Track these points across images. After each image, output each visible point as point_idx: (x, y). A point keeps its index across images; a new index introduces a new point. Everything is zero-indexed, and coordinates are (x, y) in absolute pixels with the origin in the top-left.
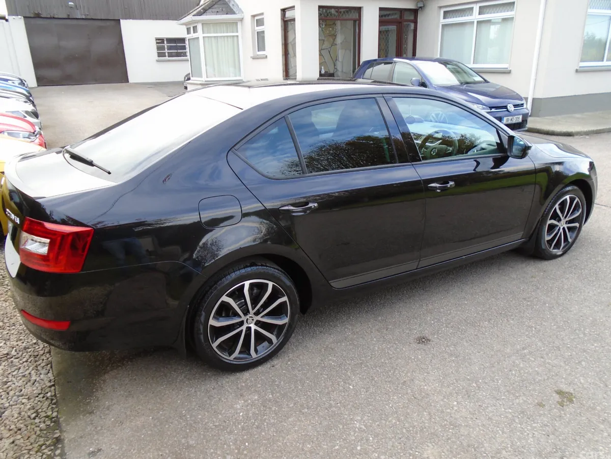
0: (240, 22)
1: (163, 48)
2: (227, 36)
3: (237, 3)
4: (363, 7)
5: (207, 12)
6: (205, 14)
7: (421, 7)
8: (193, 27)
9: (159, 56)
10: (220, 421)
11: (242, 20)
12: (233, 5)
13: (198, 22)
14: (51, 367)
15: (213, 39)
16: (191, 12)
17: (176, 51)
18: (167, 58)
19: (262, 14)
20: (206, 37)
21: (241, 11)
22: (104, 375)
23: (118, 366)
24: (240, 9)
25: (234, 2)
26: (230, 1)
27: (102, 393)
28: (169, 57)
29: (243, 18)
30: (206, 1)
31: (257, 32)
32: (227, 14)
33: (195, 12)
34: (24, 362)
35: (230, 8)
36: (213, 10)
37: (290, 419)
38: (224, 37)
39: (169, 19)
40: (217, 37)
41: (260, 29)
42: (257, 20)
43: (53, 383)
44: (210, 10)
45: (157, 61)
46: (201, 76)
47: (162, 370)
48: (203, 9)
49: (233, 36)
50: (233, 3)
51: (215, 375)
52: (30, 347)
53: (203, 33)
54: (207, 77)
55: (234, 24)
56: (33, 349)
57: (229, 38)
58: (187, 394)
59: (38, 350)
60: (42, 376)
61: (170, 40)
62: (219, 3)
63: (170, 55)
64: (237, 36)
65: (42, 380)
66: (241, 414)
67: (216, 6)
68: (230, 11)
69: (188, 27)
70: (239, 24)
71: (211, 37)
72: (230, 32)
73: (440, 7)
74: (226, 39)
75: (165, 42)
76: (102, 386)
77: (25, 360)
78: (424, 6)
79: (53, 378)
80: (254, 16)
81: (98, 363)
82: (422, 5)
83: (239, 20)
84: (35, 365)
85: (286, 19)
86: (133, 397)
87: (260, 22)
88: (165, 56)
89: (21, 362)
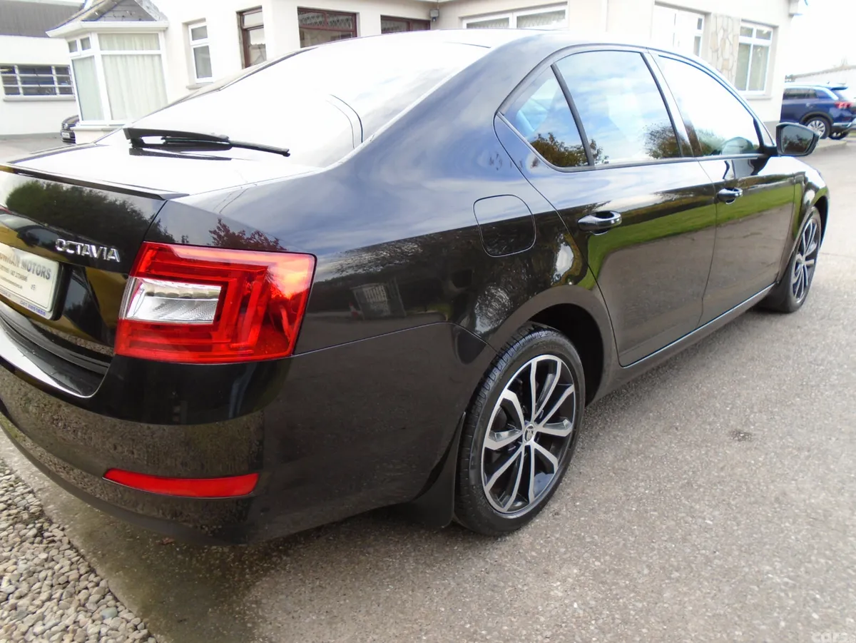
0: (163, 34)
1: (14, 80)
2: (143, 55)
3: (156, 5)
4: (358, 13)
5: (105, 15)
6: (103, 18)
7: (434, 18)
8: (82, 41)
9: (7, 94)
10: (547, 626)
11: (165, 30)
12: (148, 8)
13: (90, 31)
14: (116, 599)
15: (119, 59)
16: (74, 16)
17: (37, 86)
18: (22, 96)
19: (203, 20)
20: (107, 55)
21: (164, 17)
22: (249, 591)
23: (266, 570)
24: (162, 14)
25: (150, 3)
26: (141, 1)
27: (270, 627)
28: (25, 94)
29: (167, 28)
30: (98, 2)
31: (194, 49)
32: (140, 20)
33: (84, 17)
34: (43, 602)
35: (144, 11)
36: (116, 14)
37: (665, 595)
38: (137, 56)
39: (21, 35)
40: (125, 56)
41: (199, 43)
42: (193, 30)
43: (145, 632)
44: (110, 14)
45: (5, 101)
46: (101, 117)
47: (362, 558)
48: (98, 11)
49: (152, 56)
50: (148, 5)
51: (470, 548)
52: (39, 568)
53: (101, 49)
54: (112, 119)
55: (152, 36)
56: (50, 573)
57: (146, 58)
58: (445, 592)
59: (62, 571)
60: (109, 621)
61: (24, 69)
62: (122, 4)
63: (27, 92)
64: (160, 56)
65: (112, 629)
66: (575, 605)
67: (119, 8)
68: (144, 16)
69: (72, 40)
70: (161, 36)
71: (115, 56)
72: (147, 49)
73: (462, 18)
74: (140, 59)
75: (17, 71)
76: (260, 614)
77: (44, 596)
78: (438, 17)
79: (139, 619)
80: (187, 24)
81: (218, 573)
82: (436, 15)
83: (160, 31)
84: (75, 604)
85: (244, 28)
86: (342, 620)
87: (198, 33)
88: (19, 94)
89: (37, 602)
